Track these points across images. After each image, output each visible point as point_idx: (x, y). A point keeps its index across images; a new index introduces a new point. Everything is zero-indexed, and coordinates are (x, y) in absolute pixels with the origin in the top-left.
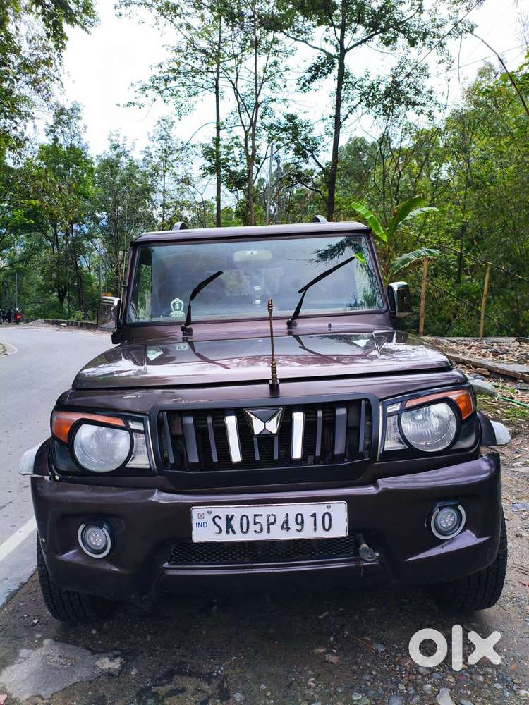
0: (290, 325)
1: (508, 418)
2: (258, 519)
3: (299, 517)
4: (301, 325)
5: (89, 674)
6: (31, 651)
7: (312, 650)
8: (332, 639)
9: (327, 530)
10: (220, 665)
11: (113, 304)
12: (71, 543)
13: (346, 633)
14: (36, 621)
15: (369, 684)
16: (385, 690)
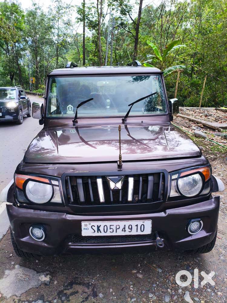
0: (124, 121)
1: (212, 151)
2: (112, 227)
3: (130, 226)
4: (129, 120)
5: (36, 284)
6: (10, 271)
7: (132, 271)
8: (139, 265)
9: (142, 231)
10: (93, 279)
11: (39, 106)
12: (26, 234)
13: (145, 262)
14: (11, 255)
15: (156, 289)
16: (163, 292)
